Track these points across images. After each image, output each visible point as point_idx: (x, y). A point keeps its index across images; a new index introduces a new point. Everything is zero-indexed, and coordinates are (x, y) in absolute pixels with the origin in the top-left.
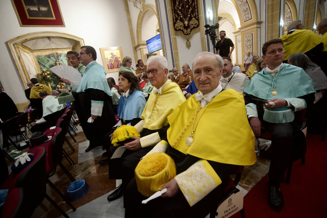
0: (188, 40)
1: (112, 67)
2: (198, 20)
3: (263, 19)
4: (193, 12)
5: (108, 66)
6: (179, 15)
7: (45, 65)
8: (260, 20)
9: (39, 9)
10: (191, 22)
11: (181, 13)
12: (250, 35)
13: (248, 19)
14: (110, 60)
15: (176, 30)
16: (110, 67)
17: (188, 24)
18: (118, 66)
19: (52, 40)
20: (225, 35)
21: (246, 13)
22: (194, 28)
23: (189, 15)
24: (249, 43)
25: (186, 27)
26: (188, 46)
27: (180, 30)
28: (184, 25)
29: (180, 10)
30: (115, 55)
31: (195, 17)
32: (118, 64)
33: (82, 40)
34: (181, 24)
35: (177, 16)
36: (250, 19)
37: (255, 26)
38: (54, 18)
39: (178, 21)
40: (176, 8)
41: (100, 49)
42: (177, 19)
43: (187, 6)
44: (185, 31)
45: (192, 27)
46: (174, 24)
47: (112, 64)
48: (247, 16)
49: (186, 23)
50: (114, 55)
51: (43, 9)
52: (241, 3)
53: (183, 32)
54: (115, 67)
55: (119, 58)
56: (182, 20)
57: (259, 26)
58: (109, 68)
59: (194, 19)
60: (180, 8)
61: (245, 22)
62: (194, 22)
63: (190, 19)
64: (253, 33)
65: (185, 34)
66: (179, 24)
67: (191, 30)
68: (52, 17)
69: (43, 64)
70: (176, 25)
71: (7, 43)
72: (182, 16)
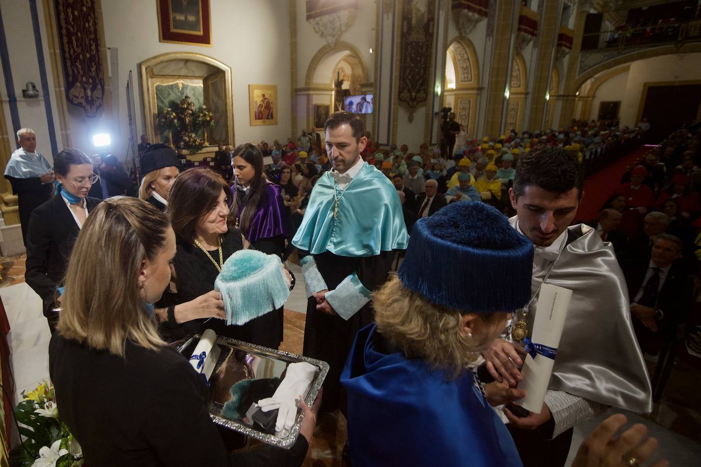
0: (411, 113)
1: (260, 116)
2: (426, 93)
3: (486, 85)
4: (422, 85)
5: (256, 113)
6: (407, 85)
7: (164, 100)
8: (482, 85)
9: (186, 18)
10: (419, 95)
11: (411, 82)
12: (467, 102)
13: (466, 80)
14: (260, 105)
15: (400, 99)
16: (257, 117)
17: (415, 96)
18: (268, 115)
19: (189, 64)
20: (454, 118)
21: (465, 71)
22: (421, 101)
23: (418, 87)
24: (464, 113)
25: (413, 100)
26: (411, 120)
27: (405, 101)
28: (411, 96)
29: (410, 80)
30: (268, 97)
31: (424, 90)
32: (269, 113)
33: (229, 69)
34: (408, 94)
35: (405, 85)
36: (469, 80)
37: (475, 92)
38: (201, 33)
39: (406, 91)
40: (405, 76)
41: (249, 86)
42: (404, 89)
43: (418, 77)
44: (411, 103)
45: (419, 100)
46: (400, 93)
47: (260, 111)
48: (466, 75)
49: (414, 94)
50: (266, 97)
51: (191, 18)
52: (460, 58)
53: (409, 104)
54: (264, 118)
55: (272, 103)
56: (409, 91)
57: (479, 92)
58: (256, 119)
59: (422, 92)
60: (410, 77)
61: (462, 81)
62: (421, 95)
63: (418, 91)
64: (472, 100)
65: (410, 107)
66: (405, 94)
67: (418, 102)
68: (200, 31)
69: (162, 98)
70: (402, 95)
71: (139, 66)
72: (410, 87)
